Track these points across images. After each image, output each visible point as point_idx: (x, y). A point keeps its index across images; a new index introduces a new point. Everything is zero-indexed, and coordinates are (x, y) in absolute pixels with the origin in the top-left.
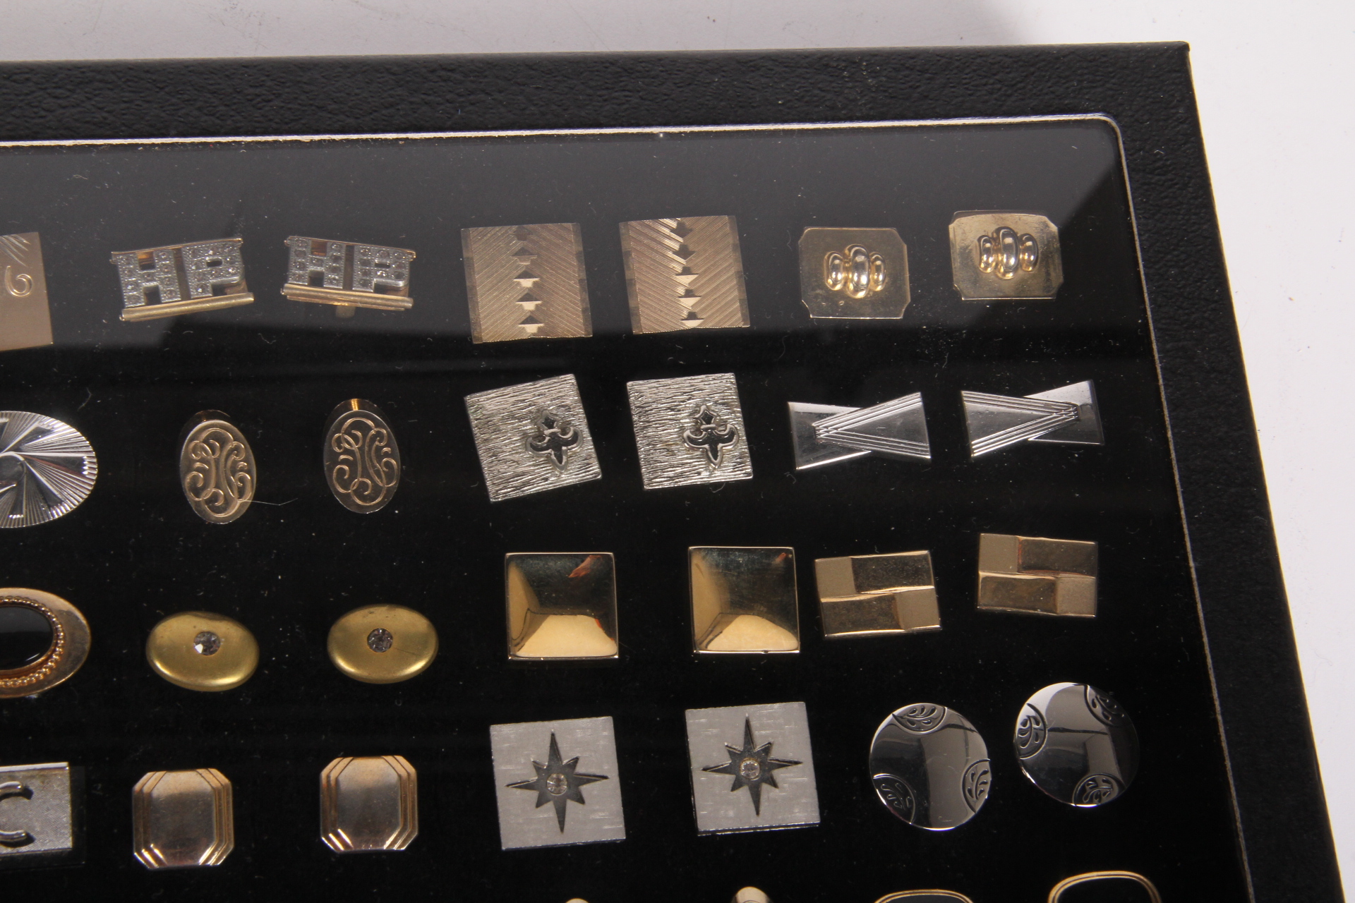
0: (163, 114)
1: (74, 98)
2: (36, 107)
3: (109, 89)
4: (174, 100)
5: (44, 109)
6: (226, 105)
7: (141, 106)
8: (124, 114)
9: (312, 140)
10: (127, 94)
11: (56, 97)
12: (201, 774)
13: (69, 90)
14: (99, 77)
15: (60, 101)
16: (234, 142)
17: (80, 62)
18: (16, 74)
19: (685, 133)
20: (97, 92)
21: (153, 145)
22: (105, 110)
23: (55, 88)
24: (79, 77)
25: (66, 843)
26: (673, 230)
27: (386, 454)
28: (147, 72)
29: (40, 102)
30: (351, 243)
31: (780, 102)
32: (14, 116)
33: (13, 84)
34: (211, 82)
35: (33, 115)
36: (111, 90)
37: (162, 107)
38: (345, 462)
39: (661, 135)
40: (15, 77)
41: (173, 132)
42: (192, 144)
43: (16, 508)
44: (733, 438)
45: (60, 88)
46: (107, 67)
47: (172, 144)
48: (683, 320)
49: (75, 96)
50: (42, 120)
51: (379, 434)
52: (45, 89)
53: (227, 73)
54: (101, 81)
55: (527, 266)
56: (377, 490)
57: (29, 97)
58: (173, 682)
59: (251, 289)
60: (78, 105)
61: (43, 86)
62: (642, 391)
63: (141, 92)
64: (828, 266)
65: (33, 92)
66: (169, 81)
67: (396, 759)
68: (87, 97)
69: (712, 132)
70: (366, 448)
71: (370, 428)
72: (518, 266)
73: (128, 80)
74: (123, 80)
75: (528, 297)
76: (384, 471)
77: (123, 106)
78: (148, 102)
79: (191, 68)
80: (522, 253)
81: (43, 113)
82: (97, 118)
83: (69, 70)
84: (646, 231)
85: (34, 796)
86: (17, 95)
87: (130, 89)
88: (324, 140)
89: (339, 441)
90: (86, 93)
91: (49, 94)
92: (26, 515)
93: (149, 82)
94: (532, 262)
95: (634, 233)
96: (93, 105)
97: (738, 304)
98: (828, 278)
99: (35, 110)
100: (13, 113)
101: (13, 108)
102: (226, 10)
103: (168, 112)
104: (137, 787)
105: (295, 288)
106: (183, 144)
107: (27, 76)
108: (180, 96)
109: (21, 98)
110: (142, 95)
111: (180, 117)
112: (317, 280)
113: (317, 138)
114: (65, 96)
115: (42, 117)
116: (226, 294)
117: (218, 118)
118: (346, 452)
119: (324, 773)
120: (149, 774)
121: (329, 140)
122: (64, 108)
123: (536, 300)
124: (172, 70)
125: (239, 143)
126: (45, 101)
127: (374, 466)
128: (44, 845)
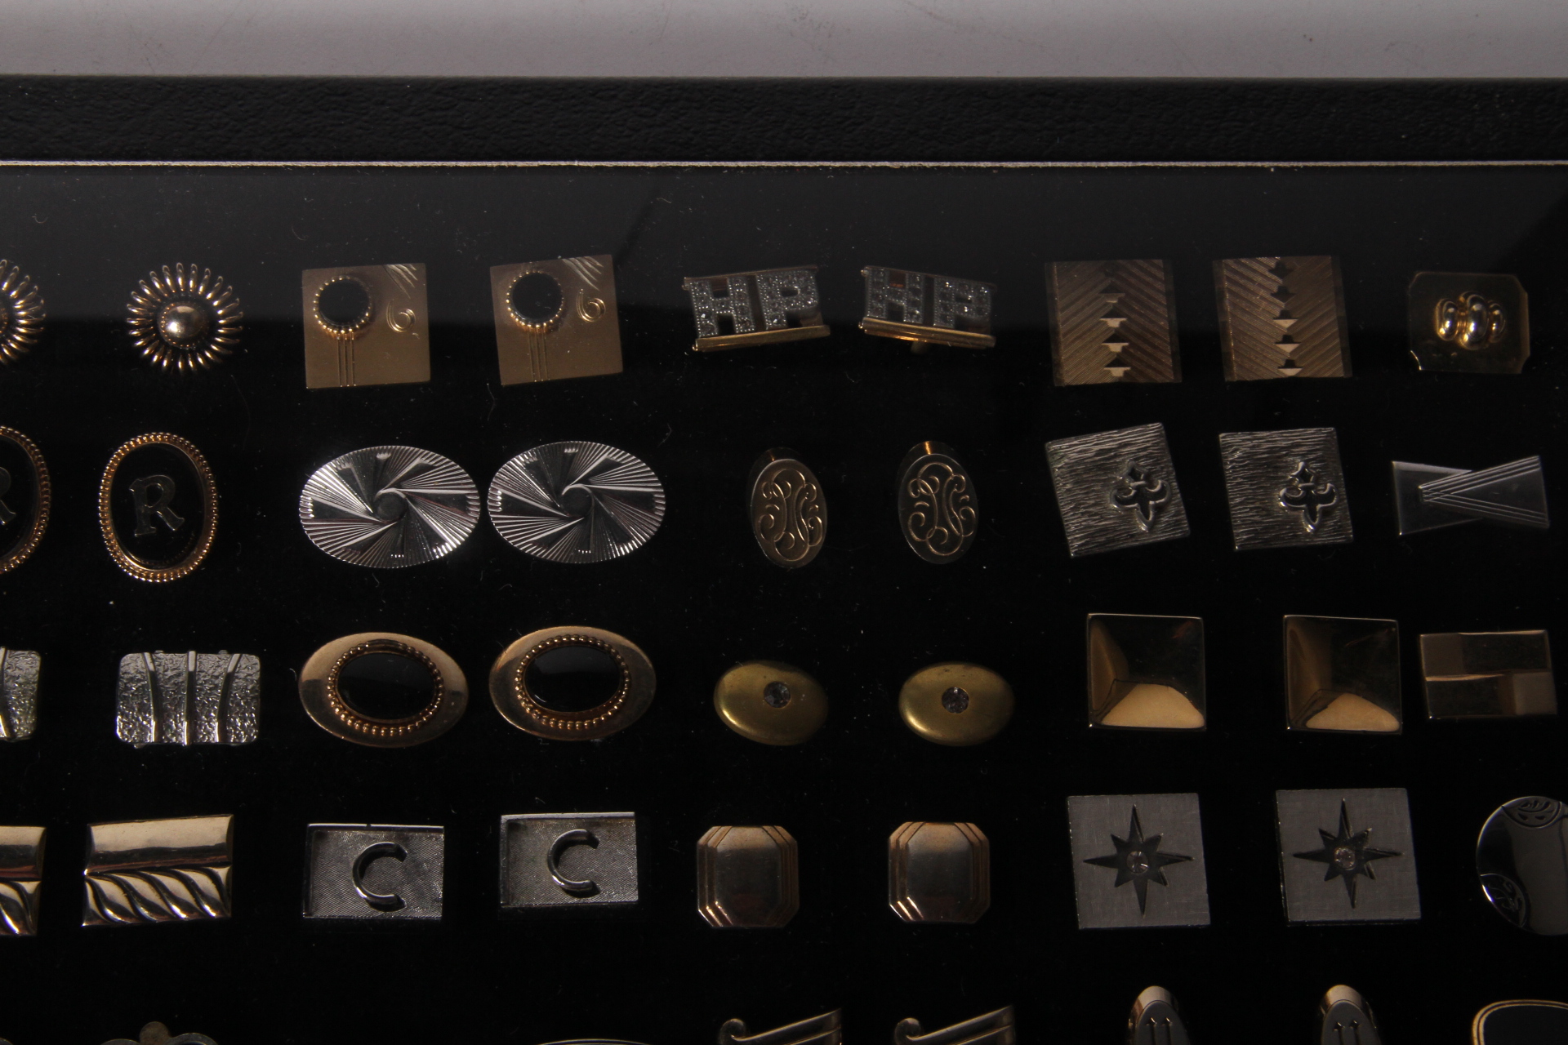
0: (750, 136)
1: (660, 117)
2: (622, 125)
3: (695, 108)
4: (761, 122)
5: (629, 128)
6: (814, 128)
7: (727, 127)
8: (710, 135)
9: (901, 167)
10: (713, 114)
11: (642, 116)
12: (767, 832)
13: (655, 109)
15: (646, 120)
16: (822, 167)
19: (1298, 167)
20: (683, 111)
21: (739, 168)
22: (692, 130)
23: (641, 106)
24: (666, 95)
25: (633, 897)
26: (1272, 271)
27: (965, 503)
29: (625, 120)
30: (930, 275)
31: (1403, 137)
32: (599, 135)
33: (599, 100)
34: (800, 102)
35: (618, 134)
36: (698, 109)
37: (749, 128)
38: (922, 508)
39: (1272, 170)
41: (760, 155)
42: (779, 168)
43: (584, 544)
44: (1333, 499)
45: (646, 106)
46: (694, 85)
47: (758, 168)
48: (1279, 368)
49: (661, 115)
50: (627, 140)
51: (958, 480)
52: (631, 107)
54: (687, 99)
55: (1114, 304)
56: (954, 539)
57: (615, 115)
58: (740, 733)
59: (827, 322)
60: (664, 125)
61: (629, 104)
62: (1236, 445)
63: (728, 112)
64: (1441, 315)
65: (619, 110)
66: (756, 101)
67: (968, 826)
68: (672, 116)
69: (1327, 167)
70: (944, 495)
71: (947, 473)
72: (1106, 304)
73: (715, 99)
74: (709, 99)
75: (1115, 338)
76: (961, 519)
77: (710, 126)
78: (735, 122)
80: (1110, 290)
81: (628, 132)
82: (683, 138)
83: (656, 87)
84: (1242, 270)
85: (600, 846)
86: (603, 113)
87: (716, 108)
88: (915, 167)
89: (915, 487)
90: (672, 111)
91: (635, 112)
92: (594, 551)
93: (736, 102)
94: (1120, 300)
95: (1229, 269)
96: (679, 125)
97: (1339, 352)
98: (1440, 327)
99: (621, 128)
100: (599, 131)
101: (599, 126)
102: (795, 20)
103: (755, 134)
104: (702, 841)
105: (872, 320)
106: (769, 168)
107: (613, 92)
108: (767, 117)
109: (606, 116)
110: (729, 115)
111: (766, 139)
112: (895, 314)
113: (907, 164)
114: (650, 114)
115: (627, 136)
116: (800, 326)
118: (923, 497)
119: (893, 837)
120: (714, 828)
121: (919, 167)
122: (650, 127)
123: (1123, 341)
124: (759, 90)
125: (827, 168)
126: (630, 120)
127: (951, 514)
128: (610, 896)
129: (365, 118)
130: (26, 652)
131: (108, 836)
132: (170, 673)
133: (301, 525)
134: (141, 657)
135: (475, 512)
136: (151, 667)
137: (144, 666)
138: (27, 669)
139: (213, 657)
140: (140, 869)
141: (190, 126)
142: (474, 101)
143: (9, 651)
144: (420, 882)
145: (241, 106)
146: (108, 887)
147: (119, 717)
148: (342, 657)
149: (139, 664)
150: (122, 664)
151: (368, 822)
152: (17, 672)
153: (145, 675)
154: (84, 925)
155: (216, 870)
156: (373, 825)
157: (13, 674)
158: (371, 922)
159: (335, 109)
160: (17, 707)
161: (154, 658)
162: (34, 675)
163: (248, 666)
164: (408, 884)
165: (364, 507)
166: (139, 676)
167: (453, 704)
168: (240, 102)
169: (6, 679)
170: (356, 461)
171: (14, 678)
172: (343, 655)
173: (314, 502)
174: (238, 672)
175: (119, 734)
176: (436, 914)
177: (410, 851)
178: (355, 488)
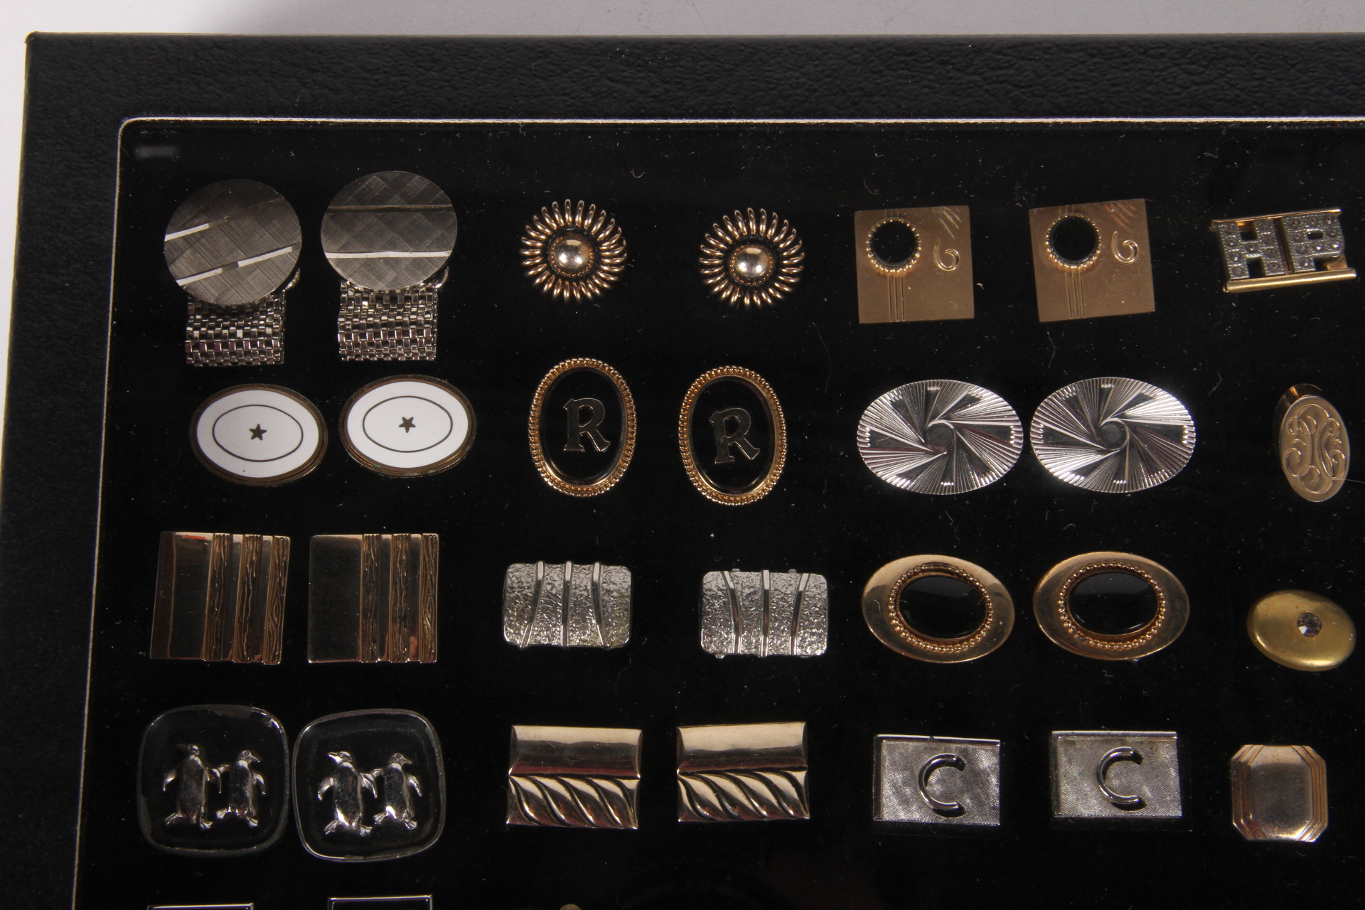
0: (1294, 93)
1: (1207, 75)
2: (1171, 83)
3: (1241, 65)
4: (1305, 78)
5: (1178, 86)
6: (1357, 84)
7: (1272, 83)
8: (1256, 92)
10: (1258, 71)
11: (1189, 73)
12: (1297, 752)
13: (1203, 66)
14: (1231, 52)
15: (1194, 78)
16: (1362, 122)
17: (1212, 36)
18: (1152, 48)
20: (1229, 69)
21: (1283, 124)
22: (1238, 87)
23: (1189, 63)
24: (1213, 53)
25: (1176, 811)
28: (1279, 48)
29: (1175, 78)
32: (1150, 92)
33: (1149, 59)
34: (1343, 59)
35: (1168, 92)
36: (1244, 66)
37: (1293, 85)
40: (1152, 52)
41: (1304, 112)
42: (1320, 123)
43: (1119, 475)
45: (1194, 63)
46: (1239, 42)
49: (1208, 72)
50: (1176, 97)
52: (1180, 65)
53: (1358, 50)
54: (1234, 57)
57: (1164, 73)
59: (1352, 264)
60: (1211, 82)
61: (1178, 62)
63: (1272, 69)
65: (1168, 68)
66: (1300, 58)
68: (1219, 74)
73: (1260, 57)
74: (1255, 56)
77: (1255, 83)
78: (1279, 79)
79: (1323, 45)
81: (1177, 90)
82: (1229, 95)
83: (1203, 45)
85: (1144, 762)
86: (1153, 71)
87: (1262, 66)
90: (1219, 69)
91: (1184, 70)
92: (1129, 481)
93: (1280, 59)
96: (1226, 82)
99: (1170, 86)
100: (1149, 88)
101: (1150, 84)
103: (1299, 90)
104: (1236, 756)
106: (1311, 123)
107: (1163, 51)
108: (1311, 74)
109: (1156, 74)
110: (1274, 72)
111: (1310, 95)
114: (1199, 72)
115: (1176, 94)
116: (1327, 269)
117: (1348, 97)
120: (1247, 747)
122: (1198, 84)
124: (1303, 47)
126: (1179, 78)
128: (1154, 810)
129: (931, 77)
130: (618, 567)
131: (696, 737)
132: (747, 591)
133: (859, 452)
134: (721, 575)
135: (1015, 440)
136: (731, 585)
137: (724, 584)
138: (621, 584)
139: (784, 576)
140: (726, 771)
141: (771, 86)
142: (1031, 60)
143: (602, 566)
144: (979, 790)
145: (816, 66)
146: (699, 786)
147: (703, 630)
148: (901, 578)
149: (719, 581)
150: (705, 581)
151: (931, 735)
152: (612, 587)
153: (725, 592)
154: (679, 820)
155: (795, 774)
156: (935, 737)
157: (608, 588)
158: (934, 826)
159: (902, 69)
160: (612, 619)
161: (732, 576)
162: (627, 589)
163: (815, 585)
164: (967, 792)
165: (916, 437)
166: (720, 593)
167: (1001, 623)
168: (816, 63)
169: (602, 593)
170: (906, 393)
171: (609, 592)
172: (902, 576)
173: (871, 432)
174: (807, 591)
175: (703, 645)
176: (994, 822)
177: (969, 762)
178: (908, 419)
